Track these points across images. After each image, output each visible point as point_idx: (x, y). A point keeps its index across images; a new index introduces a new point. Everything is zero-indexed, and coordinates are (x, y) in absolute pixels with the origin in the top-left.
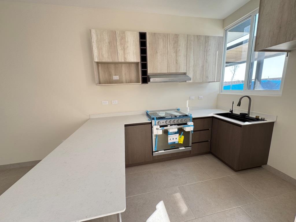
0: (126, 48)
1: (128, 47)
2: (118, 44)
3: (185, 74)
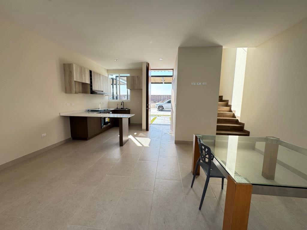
1: (86, 76)
2: (83, 73)
3: (103, 91)
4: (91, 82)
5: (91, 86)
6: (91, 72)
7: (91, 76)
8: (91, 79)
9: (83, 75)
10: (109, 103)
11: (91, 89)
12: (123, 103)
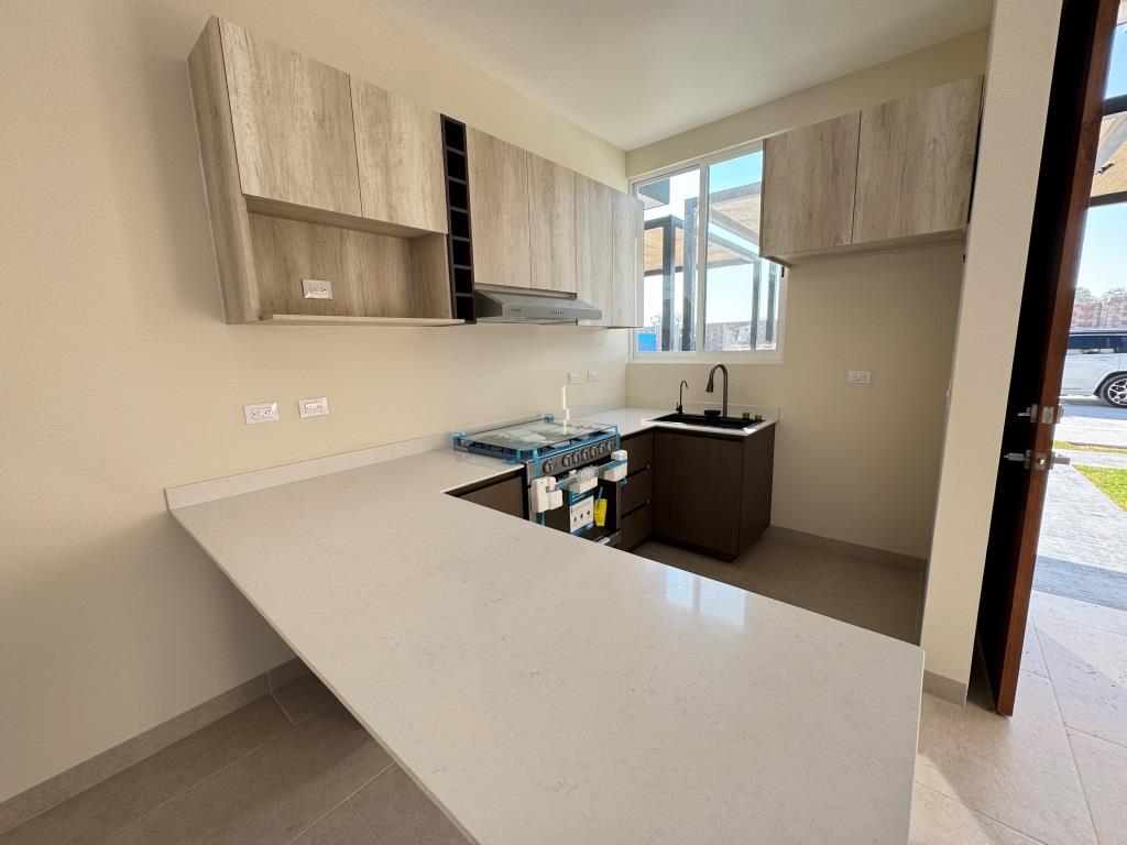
0: (395, 165)
1: (401, 162)
2: (360, 137)
3: (572, 296)
4: (460, 223)
5: (461, 253)
6: (453, 133)
7: (455, 165)
8: (457, 195)
9: (366, 158)
10: (631, 372)
11: (463, 279)
12: (719, 374)
